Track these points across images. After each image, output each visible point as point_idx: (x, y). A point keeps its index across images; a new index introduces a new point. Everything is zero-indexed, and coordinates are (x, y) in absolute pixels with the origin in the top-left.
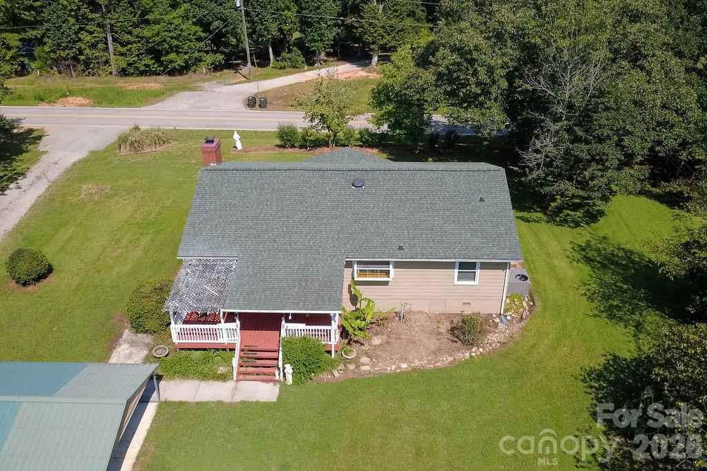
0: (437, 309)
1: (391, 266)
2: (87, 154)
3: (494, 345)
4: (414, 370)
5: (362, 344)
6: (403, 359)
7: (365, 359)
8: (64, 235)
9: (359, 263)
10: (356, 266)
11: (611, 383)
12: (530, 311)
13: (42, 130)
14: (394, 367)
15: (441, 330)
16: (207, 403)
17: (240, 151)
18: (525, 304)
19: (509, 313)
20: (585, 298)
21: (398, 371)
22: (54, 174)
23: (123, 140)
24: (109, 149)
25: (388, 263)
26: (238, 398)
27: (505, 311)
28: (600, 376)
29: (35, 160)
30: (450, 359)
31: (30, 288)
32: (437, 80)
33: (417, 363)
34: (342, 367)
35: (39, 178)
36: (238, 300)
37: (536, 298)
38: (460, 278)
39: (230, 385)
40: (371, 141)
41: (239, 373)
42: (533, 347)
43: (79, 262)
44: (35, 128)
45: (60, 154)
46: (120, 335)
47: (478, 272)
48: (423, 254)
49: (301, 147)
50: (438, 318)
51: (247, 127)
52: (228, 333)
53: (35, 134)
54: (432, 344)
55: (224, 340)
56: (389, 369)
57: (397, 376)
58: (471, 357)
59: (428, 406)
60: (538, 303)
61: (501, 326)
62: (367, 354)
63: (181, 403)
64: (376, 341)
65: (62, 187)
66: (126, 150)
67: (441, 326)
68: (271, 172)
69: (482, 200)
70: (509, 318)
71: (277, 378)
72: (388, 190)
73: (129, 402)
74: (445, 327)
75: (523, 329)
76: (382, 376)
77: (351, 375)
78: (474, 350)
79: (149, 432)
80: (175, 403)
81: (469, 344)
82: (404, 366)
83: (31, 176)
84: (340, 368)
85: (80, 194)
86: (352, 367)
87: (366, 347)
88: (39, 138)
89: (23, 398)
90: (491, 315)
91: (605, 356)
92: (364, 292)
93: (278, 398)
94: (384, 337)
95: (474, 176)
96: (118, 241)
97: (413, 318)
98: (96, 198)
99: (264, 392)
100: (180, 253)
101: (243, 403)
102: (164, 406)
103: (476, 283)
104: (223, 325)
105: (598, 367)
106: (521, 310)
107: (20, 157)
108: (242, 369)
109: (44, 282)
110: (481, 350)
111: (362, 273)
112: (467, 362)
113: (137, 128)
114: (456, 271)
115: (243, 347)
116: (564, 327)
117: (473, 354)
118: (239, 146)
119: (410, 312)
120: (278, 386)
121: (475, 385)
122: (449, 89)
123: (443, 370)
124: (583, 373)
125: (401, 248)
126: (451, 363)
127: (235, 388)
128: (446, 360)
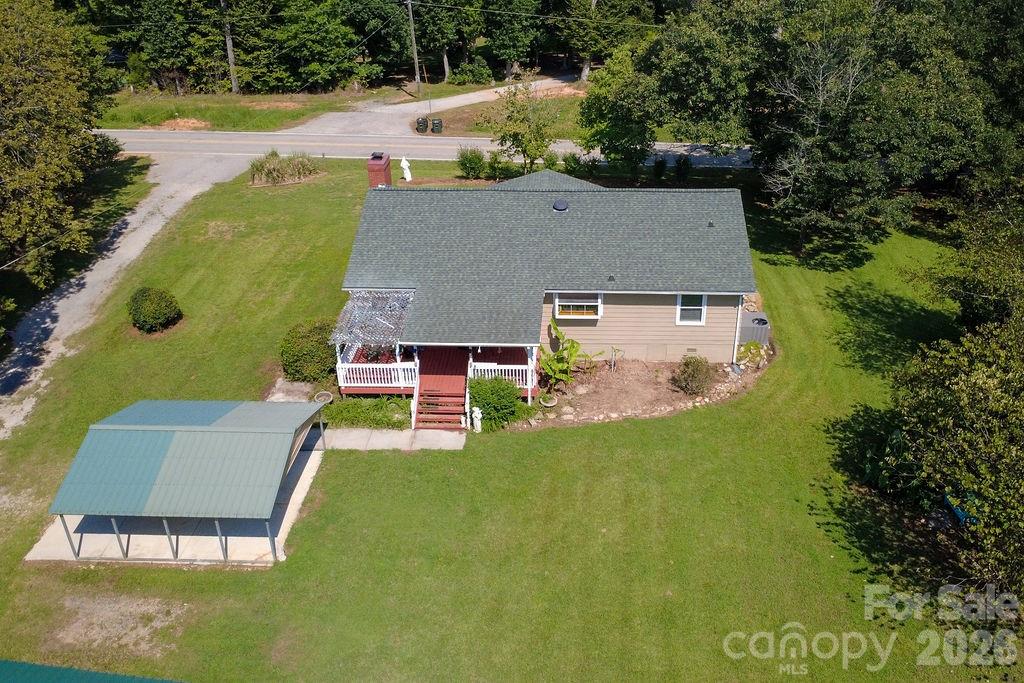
0: (656, 357)
1: (599, 300)
2: (211, 186)
3: (722, 395)
4: (626, 419)
5: (564, 393)
6: (612, 409)
7: (567, 409)
8: (192, 278)
9: (562, 296)
10: (557, 300)
11: (858, 434)
12: (769, 361)
13: (148, 158)
14: (601, 417)
15: (659, 380)
16: (381, 451)
17: (410, 183)
18: (762, 352)
19: (743, 362)
20: (838, 347)
21: (607, 421)
22: (171, 210)
23: (257, 168)
24: (238, 181)
25: (595, 297)
26: (417, 446)
27: (739, 360)
28: (846, 426)
29: (145, 193)
30: (669, 409)
31: (156, 335)
32: (660, 86)
33: (630, 413)
34: (540, 415)
35: (152, 214)
36: (417, 332)
37: (777, 347)
38: (683, 318)
39: (407, 433)
40: (577, 169)
41: (418, 421)
42: (768, 397)
43: (214, 307)
44: (139, 156)
45: (176, 186)
46: (273, 384)
47: (704, 309)
48: (638, 286)
49: (488, 178)
50: (657, 368)
52: (405, 375)
53: (139, 163)
54: (650, 393)
55: (401, 383)
56: (596, 418)
57: (606, 426)
58: (694, 406)
59: (640, 456)
60: (780, 352)
61: (732, 375)
62: (570, 404)
63: (351, 452)
64: (582, 390)
65: (183, 224)
66: (260, 182)
67: (659, 375)
68: (454, 193)
69: (711, 225)
70: (742, 367)
71: (463, 425)
72: (597, 213)
73: (298, 432)
74: (664, 376)
75: (760, 379)
76: (588, 426)
77: (551, 425)
78: (698, 399)
79: (315, 479)
80: (344, 451)
81: (693, 394)
82: (614, 415)
83: (142, 210)
84: (537, 416)
85: (206, 232)
86: (552, 416)
87: (569, 396)
88: (146, 167)
89: (175, 428)
90: (722, 364)
91: (855, 406)
92: (567, 333)
93: (465, 447)
94: (591, 386)
95: (702, 198)
96: (260, 284)
97: (626, 366)
98: (229, 237)
99: (449, 440)
100: (346, 284)
101: (424, 451)
102: (330, 455)
103: (703, 323)
104: (399, 365)
105: (844, 418)
106: (758, 358)
107: (124, 190)
108: (421, 416)
109: (172, 330)
110: (707, 400)
111: (565, 309)
112: (689, 412)
113: (274, 154)
114: (679, 308)
115: (422, 392)
116: (809, 377)
117: (697, 404)
118: (408, 176)
119: (623, 360)
120: (465, 434)
121: (697, 435)
122: (676, 97)
123: (663, 419)
124: (826, 424)
125: (611, 279)
126: (670, 413)
127: (414, 437)
128: (664, 409)
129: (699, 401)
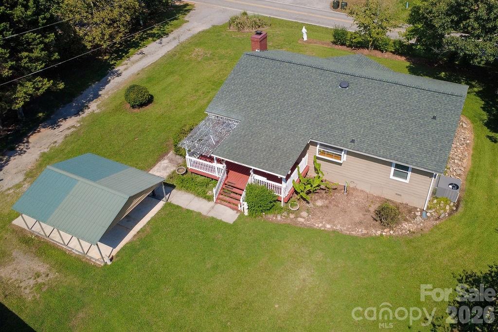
0: (376, 192)
1: (343, 152)
2: (211, 26)
3: (404, 231)
4: (334, 231)
5: (308, 202)
6: (329, 222)
7: (304, 214)
8: (170, 79)
9: (321, 145)
10: (318, 146)
12: (450, 214)
13: (193, 6)
14: (321, 225)
15: (370, 209)
16: (192, 212)
17: (305, 41)
18: (448, 208)
19: (430, 211)
21: (323, 229)
22: (183, 38)
23: (233, 21)
24: (223, 26)
25: (342, 150)
26: (211, 215)
27: (428, 208)
29: (177, 26)
30: (364, 232)
31: (136, 110)
33: (339, 227)
34: (285, 214)
35: (174, 39)
36: (224, 151)
37: (462, 204)
38: (395, 175)
39: (210, 204)
41: (217, 199)
42: (434, 242)
43: (169, 100)
44: (190, 3)
45: (195, 24)
46: (167, 154)
47: (410, 173)
48: (367, 150)
50: (371, 198)
51: (323, 24)
52: (218, 170)
53: (188, 8)
54: (358, 216)
55: (216, 174)
56: (317, 225)
57: (319, 232)
58: (381, 235)
59: (328, 260)
60: (461, 209)
61: (418, 219)
62: (308, 211)
63: (178, 207)
64: (319, 203)
65: (184, 47)
66: (233, 29)
67: (372, 206)
69: (434, 118)
70: (428, 214)
71: (239, 209)
72: (364, 94)
73: (131, 199)
74: (373, 208)
75: (436, 227)
76: (311, 229)
77: (289, 221)
78: (385, 230)
79: (152, 219)
80: (174, 205)
81: (383, 226)
82: (328, 226)
83: (171, 36)
84: (283, 214)
85: (192, 54)
86: (292, 216)
87: (311, 205)
88: (188, 11)
89: (81, 179)
90: (416, 208)
91: (492, 267)
92: (324, 166)
93: (234, 222)
94: (327, 202)
95: (437, 97)
96: (197, 91)
97: (355, 193)
98: (199, 59)
99: (227, 215)
100: (208, 109)
101: (213, 218)
102: (169, 205)
103: (407, 181)
104: (215, 164)
105: (479, 274)
106: (442, 211)
107: (172, 22)
108: (221, 196)
109: (145, 108)
110: (392, 232)
111: (323, 153)
112: (376, 238)
113: (245, 14)
114: (393, 169)
115: (226, 182)
116: (471, 234)
117: (384, 234)
118: (305, 38)
119: (354, 189)
120: (239, 214)
121: (371, 256)
123: (354, 238)
124: (462, 275)
125: (353, 141)
126: (363, 235)
127: (213, 208)
128: (361, 231)
129: (386, 232)
